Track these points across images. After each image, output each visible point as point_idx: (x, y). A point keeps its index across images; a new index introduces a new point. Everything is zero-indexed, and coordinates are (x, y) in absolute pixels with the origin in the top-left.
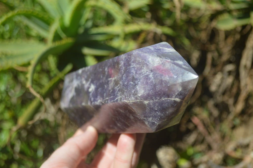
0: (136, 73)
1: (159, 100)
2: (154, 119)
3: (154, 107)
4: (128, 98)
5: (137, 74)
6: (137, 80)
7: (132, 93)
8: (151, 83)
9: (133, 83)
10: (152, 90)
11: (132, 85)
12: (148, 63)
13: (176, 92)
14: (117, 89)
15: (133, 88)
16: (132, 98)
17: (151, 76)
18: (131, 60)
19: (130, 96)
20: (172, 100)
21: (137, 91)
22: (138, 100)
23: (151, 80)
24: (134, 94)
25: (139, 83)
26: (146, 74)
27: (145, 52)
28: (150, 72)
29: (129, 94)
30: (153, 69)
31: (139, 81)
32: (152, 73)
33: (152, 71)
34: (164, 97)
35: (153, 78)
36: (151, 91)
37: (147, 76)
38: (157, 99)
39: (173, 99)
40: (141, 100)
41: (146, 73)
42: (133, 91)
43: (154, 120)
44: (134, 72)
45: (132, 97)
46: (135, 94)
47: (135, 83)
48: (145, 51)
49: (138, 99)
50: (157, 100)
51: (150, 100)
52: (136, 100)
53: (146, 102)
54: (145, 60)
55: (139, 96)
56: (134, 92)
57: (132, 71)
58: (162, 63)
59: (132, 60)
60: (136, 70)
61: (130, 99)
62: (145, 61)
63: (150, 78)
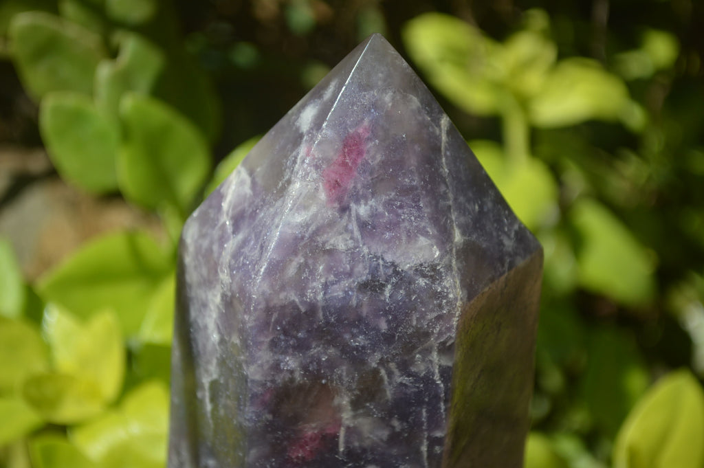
0: (350, 275)
1: (447, 187)
2: (506, 229)
3: (469, 214)
4: (447, 303)
5: (352, 269)
6: (377, 268)
7: (426, 284)
8: (392, 205)
9: (389, 286)
10: (419, 200)
11: (396, 287)
12: (313, 228)
13: (424, 119)
14: (399, 380)
15: (410, 283)
16: (447, 286)
17: (363, 210)
18: (294, 301)
19: (440, 293)
20: (447, 143)
21: (421, 265)
22: (454, 262)
23: (381, 209)
24: (431, 276)
25: (389, 258)
26: (357, 234)
27: (262, 247)
28: (350, 216)
29: (431, 297)
30: (336, 205)
31: (383, 259)
32: (353, 206)
33: (344, 209)
34: (440, 165)
35: (372, 202)
36: (421, 205)
37: (363, 225)
38: (445, 193)
39: (444, 138)
40: (451, 250)
41: (352, 232)
42: (422, 282)
43: (509, 230)
44: (345, 283)
45: (445, 287)
46: (433, 273)
47: (390, 276)
48: (257, 252)
49: (451, 261)
50: (451, 195)
51: (452, 221)
52: (454, 273)
53: (458, 237)
54: (297, 240)
55: (441, 257)
56: (424, 276)
57: (341, 294)
58: (316, 169)
59: (292, 298)
60: (336, 276)
61: (451, 296)
62: (303, 238)
63: (372, 213)
